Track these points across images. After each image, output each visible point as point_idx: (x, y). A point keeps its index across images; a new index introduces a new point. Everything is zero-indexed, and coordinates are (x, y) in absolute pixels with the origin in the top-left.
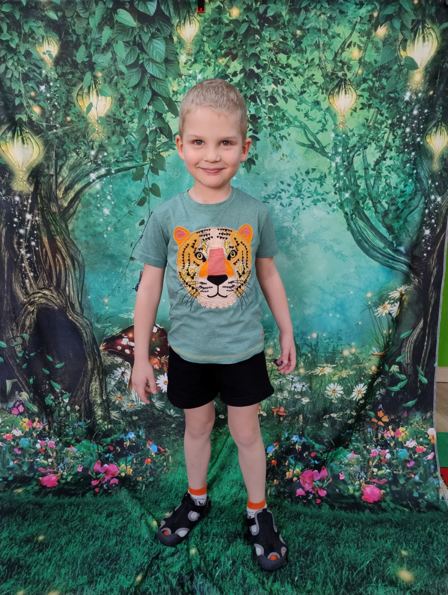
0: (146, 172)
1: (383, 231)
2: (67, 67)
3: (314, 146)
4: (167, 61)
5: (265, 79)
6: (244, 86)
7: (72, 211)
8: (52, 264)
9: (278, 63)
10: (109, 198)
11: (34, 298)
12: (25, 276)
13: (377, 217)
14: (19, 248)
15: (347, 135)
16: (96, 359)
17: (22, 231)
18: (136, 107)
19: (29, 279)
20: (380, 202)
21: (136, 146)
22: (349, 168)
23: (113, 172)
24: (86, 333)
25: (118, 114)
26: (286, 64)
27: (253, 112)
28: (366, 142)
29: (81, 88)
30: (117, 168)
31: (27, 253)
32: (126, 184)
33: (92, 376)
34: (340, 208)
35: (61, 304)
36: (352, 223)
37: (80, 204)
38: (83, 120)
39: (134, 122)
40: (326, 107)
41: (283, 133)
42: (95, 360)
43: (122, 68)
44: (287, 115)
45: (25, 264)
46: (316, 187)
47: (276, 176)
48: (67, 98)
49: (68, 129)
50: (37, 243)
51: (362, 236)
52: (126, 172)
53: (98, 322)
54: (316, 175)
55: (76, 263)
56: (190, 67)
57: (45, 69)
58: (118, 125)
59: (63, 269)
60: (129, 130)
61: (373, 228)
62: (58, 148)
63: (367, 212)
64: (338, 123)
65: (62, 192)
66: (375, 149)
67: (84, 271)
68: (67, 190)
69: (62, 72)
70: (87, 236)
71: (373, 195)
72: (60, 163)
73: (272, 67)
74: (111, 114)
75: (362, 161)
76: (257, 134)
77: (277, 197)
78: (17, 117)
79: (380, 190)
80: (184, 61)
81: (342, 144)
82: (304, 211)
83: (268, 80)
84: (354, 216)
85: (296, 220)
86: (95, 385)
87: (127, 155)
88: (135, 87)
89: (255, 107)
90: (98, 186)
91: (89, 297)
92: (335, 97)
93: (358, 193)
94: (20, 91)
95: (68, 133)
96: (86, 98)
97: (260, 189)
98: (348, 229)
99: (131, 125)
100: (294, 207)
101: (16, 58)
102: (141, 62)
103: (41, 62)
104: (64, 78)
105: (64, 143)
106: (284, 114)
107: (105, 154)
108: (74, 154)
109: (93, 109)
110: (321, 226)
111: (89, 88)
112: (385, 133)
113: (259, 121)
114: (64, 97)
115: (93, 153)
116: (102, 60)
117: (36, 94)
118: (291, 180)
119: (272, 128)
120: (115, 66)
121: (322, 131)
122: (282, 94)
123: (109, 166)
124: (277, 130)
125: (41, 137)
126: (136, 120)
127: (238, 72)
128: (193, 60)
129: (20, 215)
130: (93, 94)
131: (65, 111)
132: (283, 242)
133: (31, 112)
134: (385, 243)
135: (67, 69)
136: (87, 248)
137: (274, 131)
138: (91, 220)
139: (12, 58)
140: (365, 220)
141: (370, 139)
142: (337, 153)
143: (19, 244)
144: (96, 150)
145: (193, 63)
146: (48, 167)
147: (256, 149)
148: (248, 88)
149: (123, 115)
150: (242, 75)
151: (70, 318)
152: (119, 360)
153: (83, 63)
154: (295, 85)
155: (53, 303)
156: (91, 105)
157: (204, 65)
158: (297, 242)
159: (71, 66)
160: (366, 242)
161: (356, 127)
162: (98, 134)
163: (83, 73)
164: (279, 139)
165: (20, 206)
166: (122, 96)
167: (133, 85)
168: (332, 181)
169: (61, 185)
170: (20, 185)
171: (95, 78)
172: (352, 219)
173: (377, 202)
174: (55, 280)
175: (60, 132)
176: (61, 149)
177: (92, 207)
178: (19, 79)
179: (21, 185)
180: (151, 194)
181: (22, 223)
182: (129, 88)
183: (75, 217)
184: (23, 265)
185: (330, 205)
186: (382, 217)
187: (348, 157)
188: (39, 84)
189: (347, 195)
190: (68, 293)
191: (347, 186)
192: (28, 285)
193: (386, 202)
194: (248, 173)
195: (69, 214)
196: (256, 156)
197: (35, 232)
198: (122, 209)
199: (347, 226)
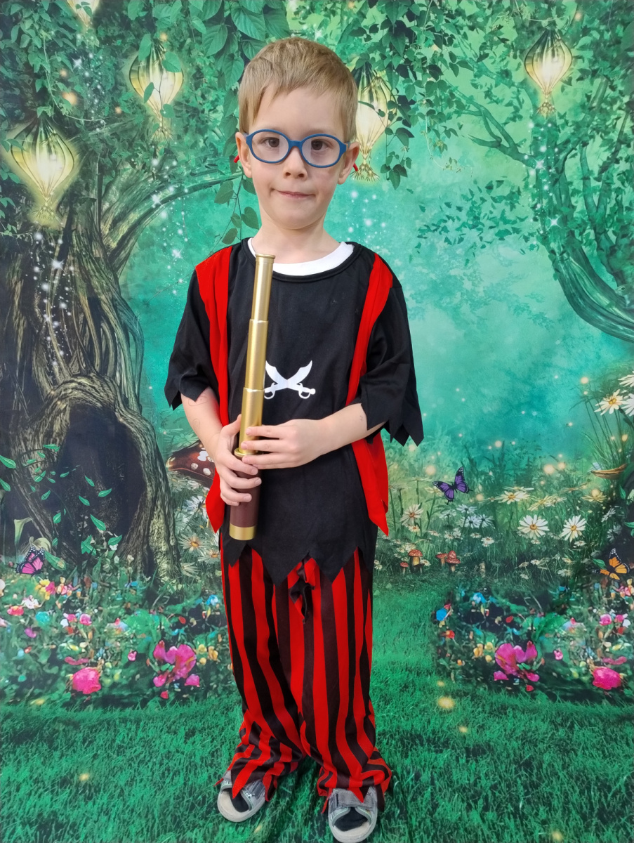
0: (235, 189)
1: (608, 278)
2: (114, 28)
3: (501, 144)
4: (267, 10)
5: (423, 37)
6: (388, 50)
7: (124, 255)
8: (94, 338)
9: (444, 9)
10: (180, 232)
11: (66, 390)
12: (52, 356)
13: (599, 256)
14: (43, 313)
15: (554, 124)
16: (160, 483)
17: (46, 287)
18: (219, 86)
19: (58, 360)
20: (605, 232)
21: (220, 149)
22: (558, 177)
23: (186, 191)
24: (145, 442)
25: (192, 98)
26: (456, 11)
27: (402, 92)
28: (586, 135)
29: (136, 62)
30: (191, 185)
31: (54, 320)
32: (206, 210)
33: (153, 510)
34: (543, 243)
35: (106, 399)
36: (562, 267)
37: (137, 244)
38: (139, 111)
39: (216, 111)
40: (521, 80)
41: (449, 124)
42: (158, 485)
43: (198, 24)
44: (457, 94)
45: (52, 338)
46: (503, 212)
47: (439, 194)
48: (115, 78)
49: (118, 127)
50: (69, 305)
51: (576, 288)
52: (206, 190)
53: (163, 426)
54: (504, 191)
55: (131, 336)
56: (305, 18)
57: (80, 32)
58: (193, 116)
59: (111, 345)
60: (210, 123)
61: (593, 275)
62: (104, 156)
63: (586, 249)
64: (540, 105)
65: (109, 226)
66: (601, 146)
67: (143, 348)
68: (115, 223)
69: (107, 36)
70: (146, 293)
71: (597, 221)
72: (106, 180)
73: (433, 16)
74: (181, 100)
75: (580, 165)
76: (410, 126)
77: (440, 229)
78: (40, 111)
79: (608, 212)
80: (294, 9)
81: (546, 140)
82: (483, 250)
83: (427, 39)
84: (565, 255)
85: (469, 265)
86: (158, 524)
87: (207, 164)
88: (218, 56)
89: (406, 84)
90: (163, 215)
91: (150, 388)
92: (535, 63)
93: (572, 218)
94: (42, 68)
95: (118, 133)
96: (143, 76)
97: (414, 216)
98: (555, 277)
99: (213, 116)
100: (466, 244)
101: (36, 17)
102: (226, 14)
103: (73, 21)
104: (110, 45)
105: (113, 148)
106: (452, 95)
107: (175, 163)
108: (128, 166)
109: (155, 92)
110: (510, 274)
111: (148, 60)
112: (618, 119)
113: (412, 106)
114: (110, 77)
115: (155, 162)
116: (168, 14)
117: (68, 73)
118: (464, 201)
119: (432, 117)
120: (187, 22)
121: (513, 119)
122: (448, 60)
123: (180, 181)
124: (440, 121)
125: (75, 140)
126: (220, 108)
127: (379, 26)
128: (308, 8)
129: (43, 261)
130: (154, 69)
131: (112, 98)
132: (448, 300)
133: (61, 101)
134: (610, 299)
135: (115, 30)
136: (147, 312)
137: (435, 123)
138: (154, 267)
139: (30, 17)
140: (583, 261)
141: (594, 129)
142: (537, 154)
143: (42, 307)
144: (160, 157)
145: (309, 13)
146: (87, 188)
147: (407, 150)
148: (394, 54)
149: (200, 100)
150: (386, 31)
151: (121, 420)
152: (195, 485)
153: (138, 19)
154: (470, 45)
155: (94, 397)
156: (151, 87)
157: (325, 15)
158: (470, 300)
159: (120, 25)
160: (581, 297)
161: (570, 110)
162: (163, 132)
163: (139, 36)
164: (444, 135)
165: (43, 247)
166: (199, 70)
167: (215, 53)
168: (530, 200)
169: (107, 215)
170: (44, 217)
171: (156, 42)
172: (562, 260)
173: (601, 232)
174: (98, 361)
175: (105, 131)
176: (108, 159)
177: (155, 248)
178: (41, 50)
179: (46, 216)
180: (244, 225)
181: (47, 274)
182: (208, 57)
183: (128, 264)
184: (49, 338)
185: (526, 239)
186: (608, 256)
187: (556, 161)
188: (72, 57)
189: (554, 222)
190: (119, 382)
191: (555, 208)
192: (56, 370)
193: (614, 232)
194: (395, 189)
195: (119, 260)
196: (409, 160)
197: (67, 289)
198: (199, 249)
199: (553, 272)
